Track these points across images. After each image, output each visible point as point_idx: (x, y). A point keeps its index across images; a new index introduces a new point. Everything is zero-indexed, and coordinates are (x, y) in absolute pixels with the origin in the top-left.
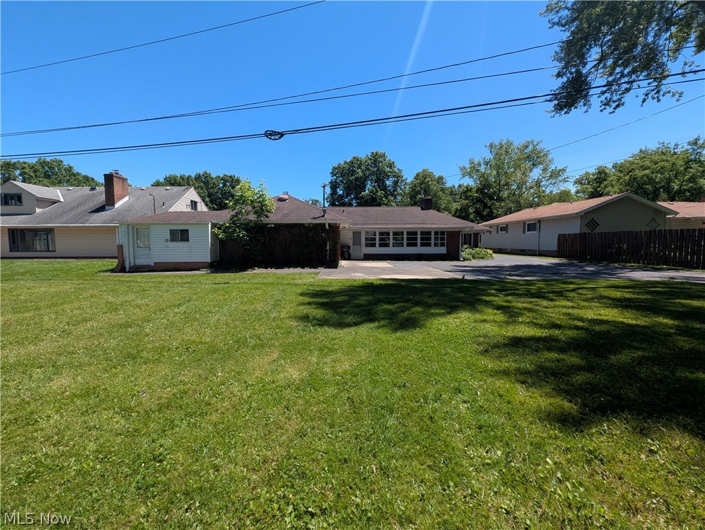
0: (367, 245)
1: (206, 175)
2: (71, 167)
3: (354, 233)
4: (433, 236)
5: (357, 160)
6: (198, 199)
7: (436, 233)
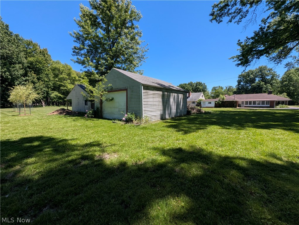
0: (245, 104)
1: (191, 83)
3: (242, 102)
4: (265, 102)
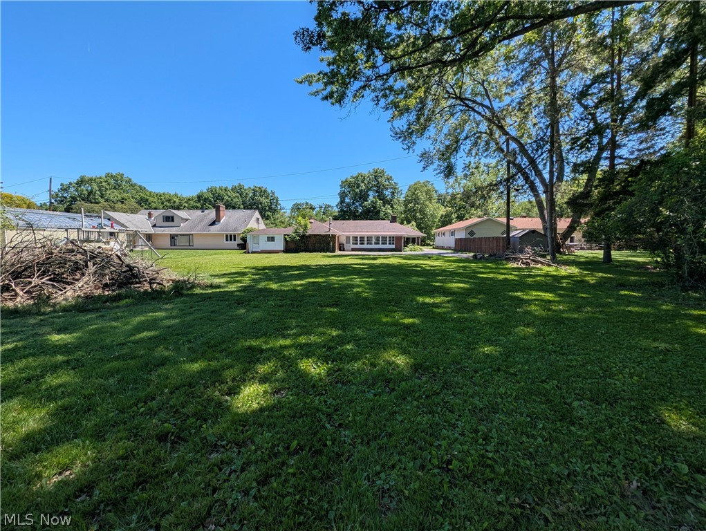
0: (353, 244)
2: (130, 179)
3: (347, 237)
4: (388, 239)
5: (362, 176)
6: (259, 217)
7: (390, 237)
